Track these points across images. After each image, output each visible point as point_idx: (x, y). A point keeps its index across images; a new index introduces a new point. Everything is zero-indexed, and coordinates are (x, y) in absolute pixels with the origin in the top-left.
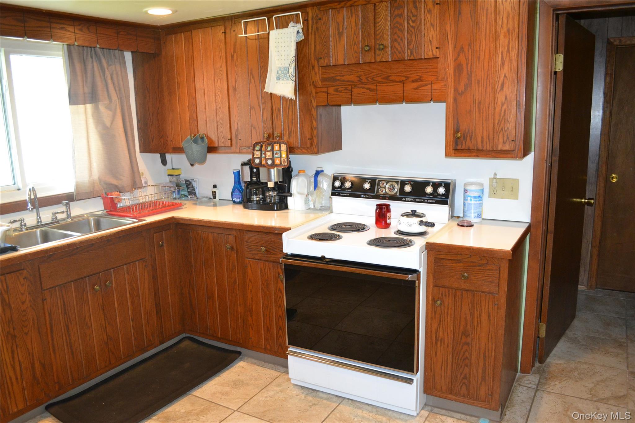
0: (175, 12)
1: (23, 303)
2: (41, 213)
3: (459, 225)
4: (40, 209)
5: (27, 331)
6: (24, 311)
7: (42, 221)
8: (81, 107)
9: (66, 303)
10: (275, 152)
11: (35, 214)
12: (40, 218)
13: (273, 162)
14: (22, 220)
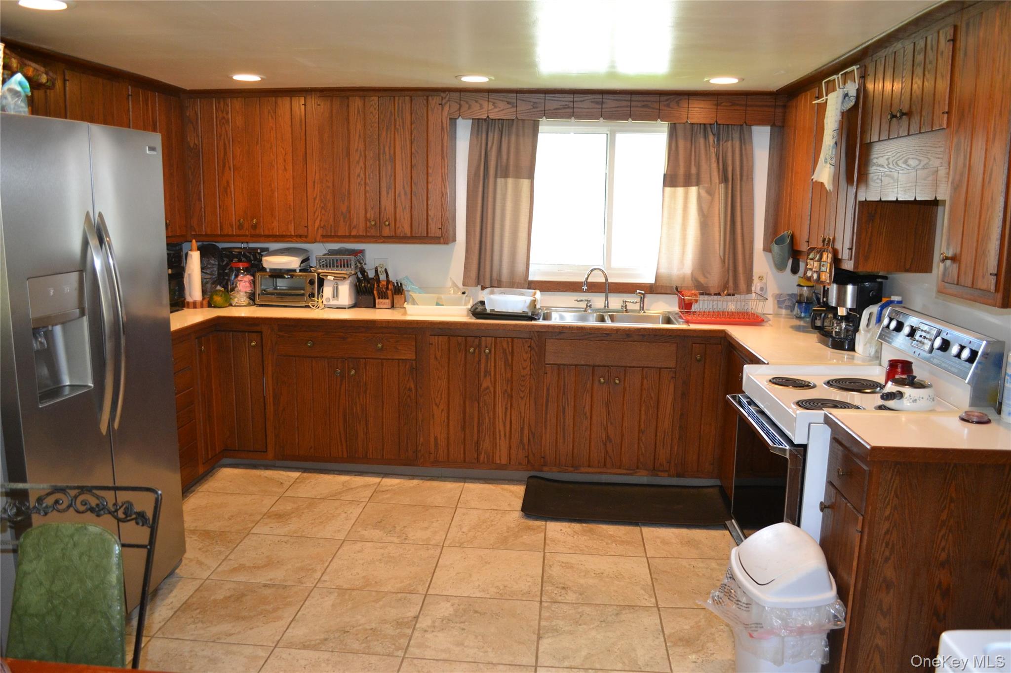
0: (742, 80)
1: (524, 369)
2: (609, 299)
3: (963, 419)
4: (609, 294)
5: (522, 396)
6: (524, 376)
7: (610, 306)
8: (680, 191)
9: (566, 384)
10: (822, 263)
11: (604, 299)
12: (608, 303)
13: (819, 277)
14: (588, 301)
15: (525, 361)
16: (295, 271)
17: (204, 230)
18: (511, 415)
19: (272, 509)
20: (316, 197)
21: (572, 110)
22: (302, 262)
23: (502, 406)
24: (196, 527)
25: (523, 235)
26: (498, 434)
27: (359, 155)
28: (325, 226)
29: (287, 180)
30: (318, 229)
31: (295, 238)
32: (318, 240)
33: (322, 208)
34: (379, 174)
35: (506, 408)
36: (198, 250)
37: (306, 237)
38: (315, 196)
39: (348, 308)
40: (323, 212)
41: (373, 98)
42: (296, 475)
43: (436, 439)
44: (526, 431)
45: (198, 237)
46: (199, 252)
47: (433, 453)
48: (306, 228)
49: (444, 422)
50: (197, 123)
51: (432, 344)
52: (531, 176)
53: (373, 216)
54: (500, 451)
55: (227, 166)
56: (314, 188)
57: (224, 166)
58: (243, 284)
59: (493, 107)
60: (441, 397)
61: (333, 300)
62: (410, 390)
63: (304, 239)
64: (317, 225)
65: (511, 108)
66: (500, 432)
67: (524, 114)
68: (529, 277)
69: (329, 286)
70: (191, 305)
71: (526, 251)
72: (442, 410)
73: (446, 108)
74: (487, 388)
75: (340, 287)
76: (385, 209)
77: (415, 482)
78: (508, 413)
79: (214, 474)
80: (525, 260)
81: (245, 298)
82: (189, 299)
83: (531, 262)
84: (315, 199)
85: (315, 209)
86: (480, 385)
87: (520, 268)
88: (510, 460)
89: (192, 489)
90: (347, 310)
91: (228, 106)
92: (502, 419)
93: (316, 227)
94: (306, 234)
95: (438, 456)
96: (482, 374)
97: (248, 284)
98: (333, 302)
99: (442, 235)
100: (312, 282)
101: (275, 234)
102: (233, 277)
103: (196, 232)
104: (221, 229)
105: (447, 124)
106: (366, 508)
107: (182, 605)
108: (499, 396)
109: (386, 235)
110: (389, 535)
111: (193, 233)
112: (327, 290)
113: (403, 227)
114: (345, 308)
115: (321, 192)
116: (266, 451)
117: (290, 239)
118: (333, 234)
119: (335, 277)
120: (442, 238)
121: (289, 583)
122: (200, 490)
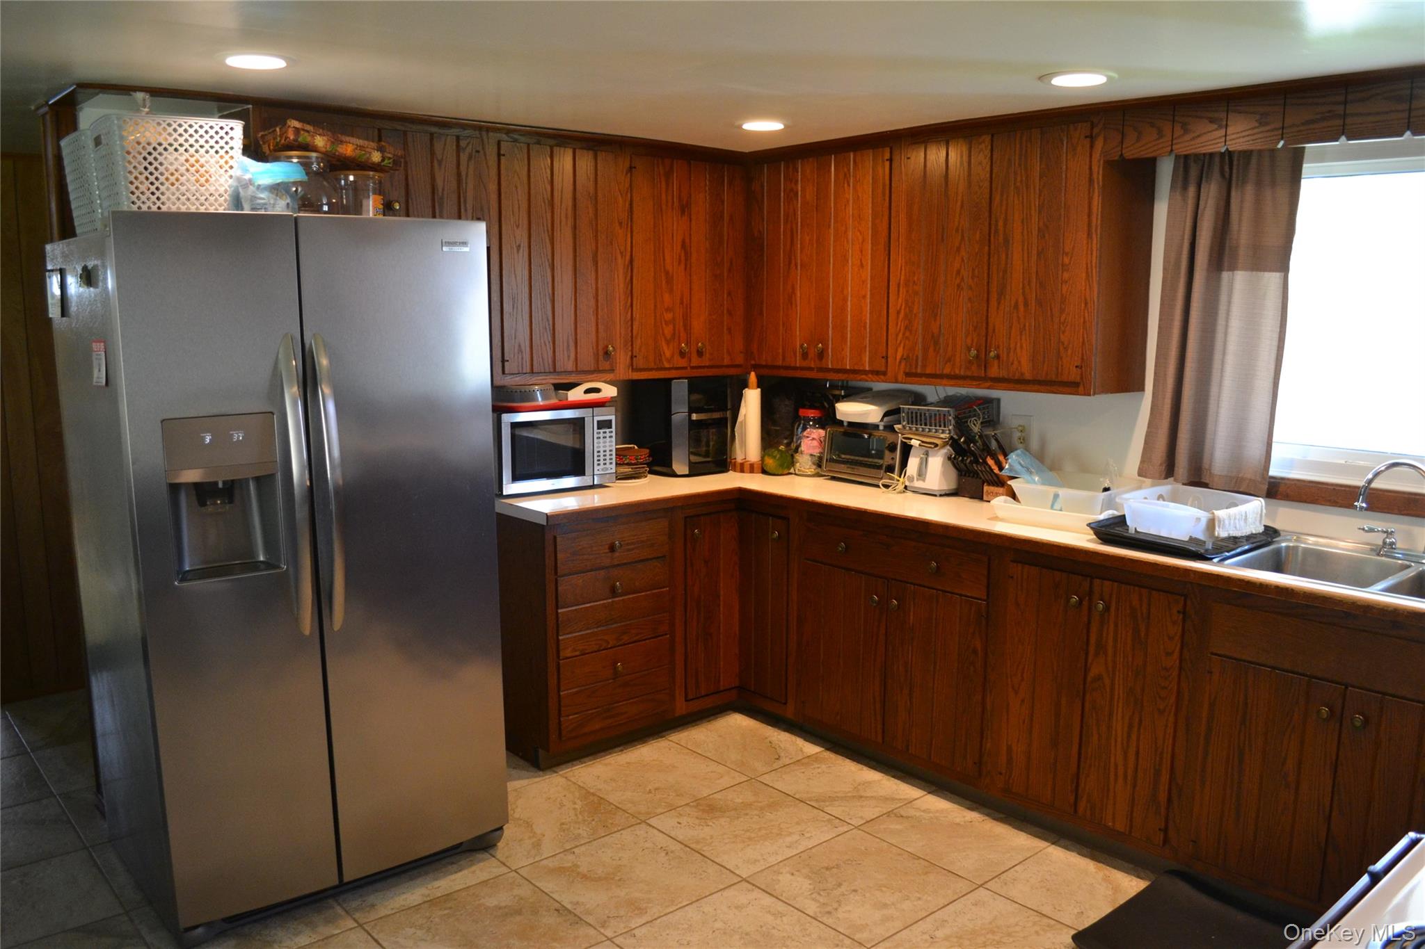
15: (1171, 638)
16: (876, 427)
17: (764, 358)
18: (1138, 739)
19: (715, 795)
20: (900, 309)
21: (1341, 122)
22: (886, 415)
23: (1123, 717)
24: (600, 790)
25: (1262, 383)
26: (1112, 769)
27: (960, 238)
28: (908, 356)
29: (863, 282)
30: (900, 362)
31: (870, 376)
32: (900, 379)
33: (906, 328)
34: (989, 269)
35: (1130, 727)
36: (758, 387)
37: (884, 373)
38: (898, 308)
39: (941, 495)
40: (907, 334)
41: (984, 137)
42: (812, 749)
43: (1009, 749)
44: (1165, 778)
45: (755, 367)
46: (759, 390)
47: (1004, 771)
48: (884, 360)
49: (1024, 722)
50: (763, 201)
51: (1012, 577)
52: (1283, 266)
53: (975, 340)
54: (1114, 804)
55: (793, 262)
56: (898, 294)
57: (790, 263)
58: (812, 440)
59: (1182, 132)
60: (1022, 676)
61: (917, 480)
62: (975, 651)
63: (882, 377)
64: (899, 357)
65: (1216, 130)
66: (1116, 766)
67: (1242, 140)
68: (1271, 469)
69: (916, 457)
70: (738, 467)
71: (1268, 417)
72: (1023, 701)
73: (1099, 144)
74: (1099, 678)
75: (930, 459)
76: (994, 330)
77: (973, 816)
78: (1134, 737)
79: (717, 718)
80: (1266, 436)
81: (810, 463)
82: (739, 458)
83: (1275, 439)
84: (898, 313)
85: (898, 329)
86: (1086, 670)
87: (1254, 450)
88: (1131, 827)
89: (664, 734)
90: (938, 498)
91: (798, 172)
92: (1122, 744)
93: (898, 361)
94: (883, 369)
95: (1011, 781)
96: (1092, 649)
97: (815, 443)
98: (918, 484)
99: (1082, 378)
100: (892, 448)
101: (844, 367)
102: (800, 430)
103: (755, 360)
104: (784, 359)
105: (1098, 173)
106: (839, 838)
107: (443, 896)
108: (1119, 698)
109: (993, 376)
110: (814, 896)
111: (753, 362)
112: (913, 463)
113: (1019, 362)
114: (935, 495)
115: (907, 301)
116: (785, 704)
117: (864, 376)
118: (919, 371)
119: (923, 442)
120: (1081, 386)
121: (590, 919)
122: (670, 739)
